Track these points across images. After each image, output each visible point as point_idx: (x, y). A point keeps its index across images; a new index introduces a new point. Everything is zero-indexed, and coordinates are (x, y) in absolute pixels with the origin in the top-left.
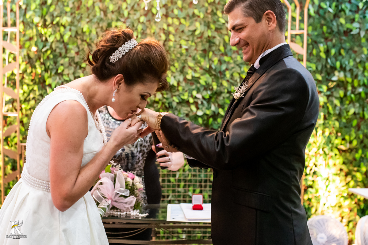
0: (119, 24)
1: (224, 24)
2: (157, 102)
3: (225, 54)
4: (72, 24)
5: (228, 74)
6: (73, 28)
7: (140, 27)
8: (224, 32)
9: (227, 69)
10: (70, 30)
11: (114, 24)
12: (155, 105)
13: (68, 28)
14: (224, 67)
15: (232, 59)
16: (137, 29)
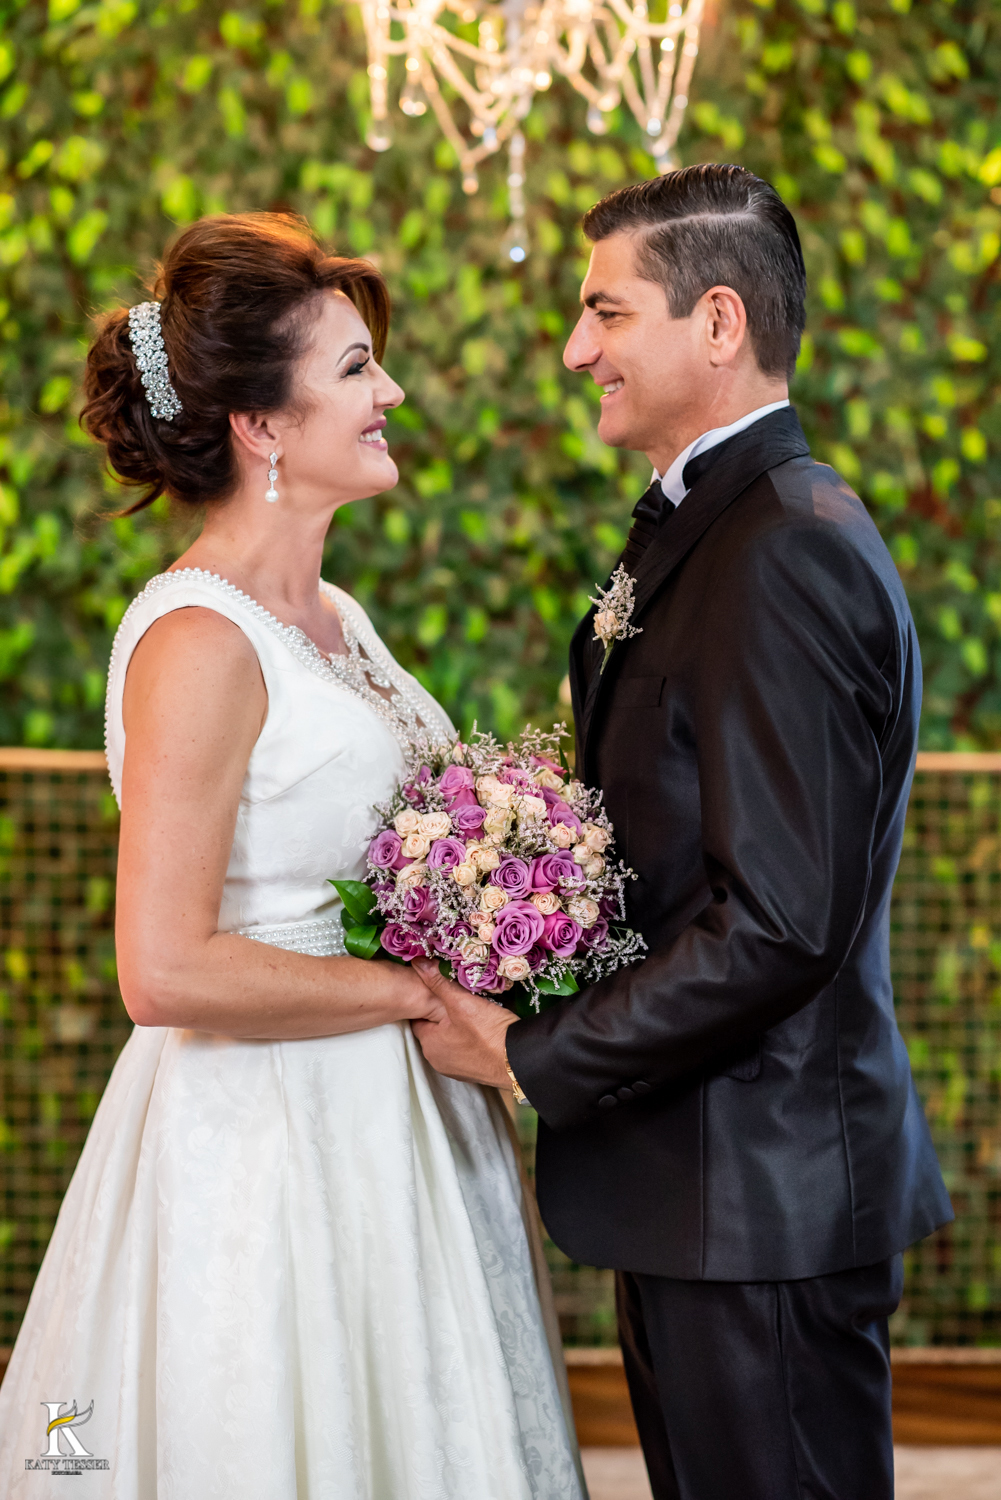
0: (340, 176)
1: (836, 178)
2: (521, 552)
3: (847, 319)
4: (109, 174)
5: (859, 419)
6: (119, 199)
7: (437, 194)
8: (840, 211)
9: (856, 392)
10: (103, 204)
11: (313, 175)
12: (514, 564)
13: (90, 193)
14: (840, 381)
15: (879, 338)
16: (419, 201)
